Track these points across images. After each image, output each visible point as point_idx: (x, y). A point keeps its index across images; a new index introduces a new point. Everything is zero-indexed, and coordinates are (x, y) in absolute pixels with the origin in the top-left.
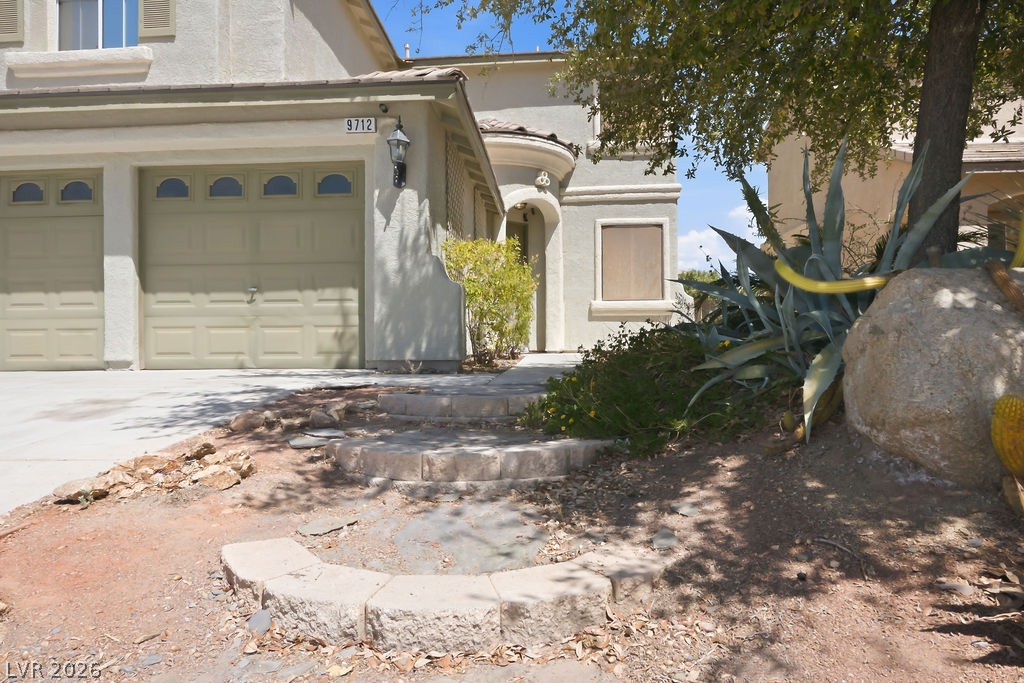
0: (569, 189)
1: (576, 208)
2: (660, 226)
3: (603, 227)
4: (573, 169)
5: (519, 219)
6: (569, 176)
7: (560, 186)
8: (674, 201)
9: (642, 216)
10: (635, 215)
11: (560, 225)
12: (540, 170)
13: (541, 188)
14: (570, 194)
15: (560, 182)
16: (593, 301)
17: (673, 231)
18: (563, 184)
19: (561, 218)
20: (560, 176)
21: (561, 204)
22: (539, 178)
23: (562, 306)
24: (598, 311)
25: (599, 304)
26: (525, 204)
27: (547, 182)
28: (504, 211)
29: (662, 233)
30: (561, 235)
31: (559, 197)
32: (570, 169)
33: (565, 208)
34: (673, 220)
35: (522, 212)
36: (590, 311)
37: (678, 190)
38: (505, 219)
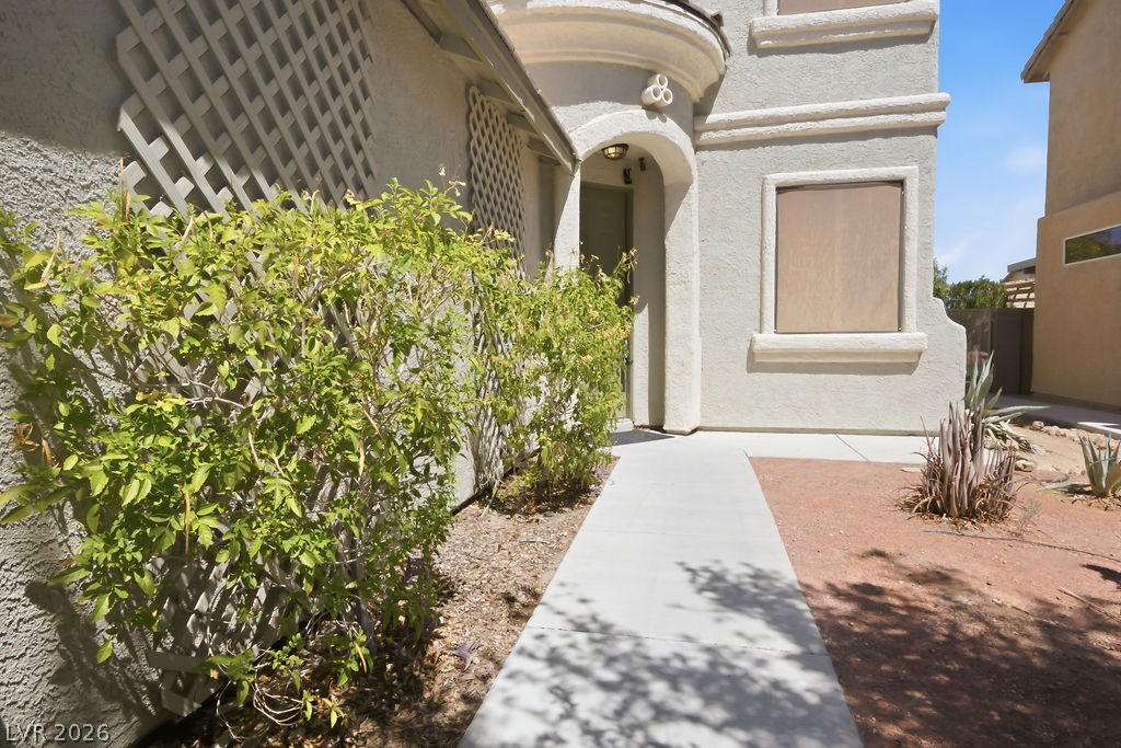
0: (712, 118)
1: (725, 155)
2: (900, 183)
3: (780, 190)
4: (722, 77)
5: (614, 179)
6: (712, 91)
7: (695, 112)
8: (932, 129)
9: (862, 164)
10: (847, 162)
11: (694, 189)
12: (652, 73)
13: (653, 110)
14: (715, 128)
15: (695, 106)
16: (757, 336)
17: (926, 192)
18: (701, 109)
19: (695, 174)
20: (696, 92)
21: (697, 148)
22: (650, 89)
23: (697, 344)
24: (766, 353)
25: (768, 339)
26: (624, 146)
27: (666, 97)
28: (574, 160)
29: (903, 197)
30: (695, 207)
31: (694, 134)
32: (716, 79)
33: (705, 155)
34: (926, 171)
35: (621, 165)
36: (751, 353)
37: (941, 107)
38: (578, 175)
